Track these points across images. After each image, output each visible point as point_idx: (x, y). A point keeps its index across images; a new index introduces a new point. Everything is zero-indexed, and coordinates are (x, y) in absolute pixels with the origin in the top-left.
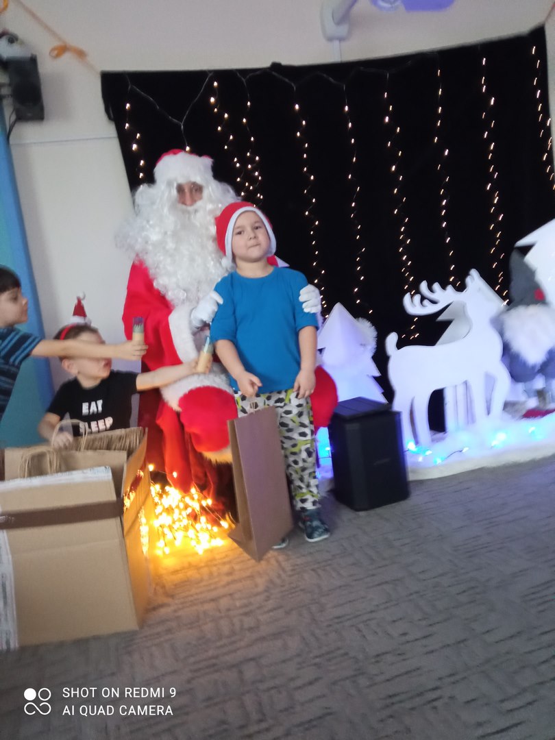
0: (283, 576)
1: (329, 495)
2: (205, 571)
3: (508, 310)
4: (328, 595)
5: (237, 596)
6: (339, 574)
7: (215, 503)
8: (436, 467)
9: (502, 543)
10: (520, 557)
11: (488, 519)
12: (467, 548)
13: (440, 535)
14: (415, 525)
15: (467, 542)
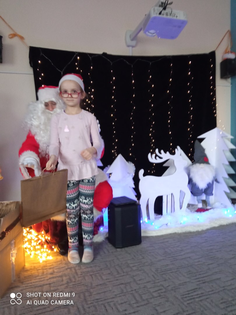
0: (76, 277)
1: (105, 240)
2: (41, 271)
3: (193, 164)
4: (94, 288)
5: (52, 285)
6: (102, 278)
7: (52, 239)
8: (155, 231)
9: (177, 269)
10: (184, 276)
11: (173, 257)
12: (162, 270)
13: (151, 263)
14: (141, 257)
15: (162, 267)
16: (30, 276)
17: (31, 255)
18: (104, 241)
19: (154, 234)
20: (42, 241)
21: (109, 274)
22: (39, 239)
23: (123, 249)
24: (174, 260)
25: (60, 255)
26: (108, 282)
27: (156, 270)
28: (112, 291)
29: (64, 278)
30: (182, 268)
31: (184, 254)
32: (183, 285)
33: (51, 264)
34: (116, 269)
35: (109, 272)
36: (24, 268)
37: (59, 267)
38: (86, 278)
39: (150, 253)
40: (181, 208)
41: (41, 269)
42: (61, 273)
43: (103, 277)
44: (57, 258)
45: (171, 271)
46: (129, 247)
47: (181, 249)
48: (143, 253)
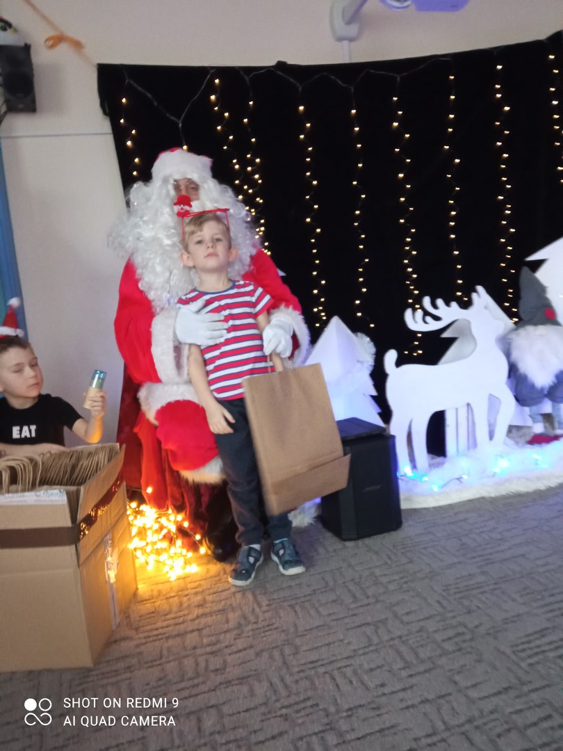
0: (257, 610)
1: (315, 522)
2: (175, 601)
6: (317, 612)
7: (192, 526)
8: (432, 494)
9: (496, 584)
10: (514, 600)
11: (482, 556)
12: (458, 588)
13: (430, 572)
14: (404, 560)
15: (459, 581)
16: (153, 613)
17: (147, 563)
18: (311, 524)
19: (430, 503)
20: (169, 532)
21: (334, 601)
22: (162, 528)
23: (360, 542)
24: (487, 564)
25: (215, 561)
26: (334, 620)
27: (444, 588)
28: (346, 641)
29: (231, 616)
30: (508, 581)
31: (510, 549)
32: (515, 622)
33: (197, 583)
34: (349, 590)
35: (332, 597)
36: (135, 594)
37: (215, 590)
38: (282, 613)
39: (425, 548)
40: (491, 436)
41: (174, 596)
42: (223, 603)
43: (320, 609)
44: (208, 569)
45: (482, 590)
46: (373, 537)
47: (499, 536)
48: (408, 549)
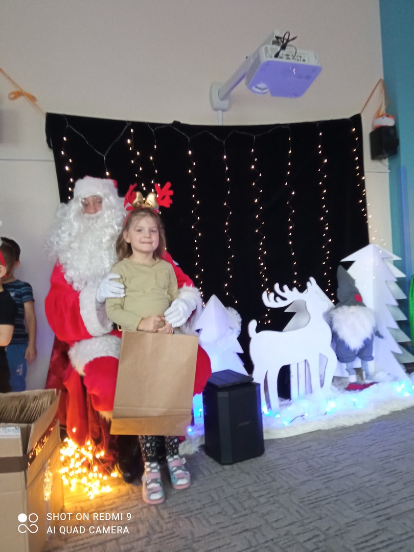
0: (162, 522)
1: (200, 450)
3: (336, 308)
4: (199, 541)
5: (121, 541)
6: (208, 522)
8: (284, 428)
10: (351, 508)
11: (325, 475)
12: (310, 500)
13: (289, 488)
14: (269, 479)
15: (310, 494)
18: (197, 452)
22: (82, 456)
24: (329, 481)
27: (301, 501)
28: (232, 545)
29: (141, 526)
30: (345, 494)
31: (342, 469)
32: (354, 525)
33: (111, 501)
34: (231, 504)
38: (181, 524)
43: (210, 519)
44: (119, 489)
45: (327, 501)
46: (244, 462)
47: (334, 460)
48: (271, 471)
